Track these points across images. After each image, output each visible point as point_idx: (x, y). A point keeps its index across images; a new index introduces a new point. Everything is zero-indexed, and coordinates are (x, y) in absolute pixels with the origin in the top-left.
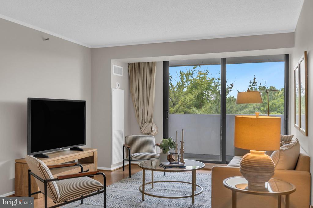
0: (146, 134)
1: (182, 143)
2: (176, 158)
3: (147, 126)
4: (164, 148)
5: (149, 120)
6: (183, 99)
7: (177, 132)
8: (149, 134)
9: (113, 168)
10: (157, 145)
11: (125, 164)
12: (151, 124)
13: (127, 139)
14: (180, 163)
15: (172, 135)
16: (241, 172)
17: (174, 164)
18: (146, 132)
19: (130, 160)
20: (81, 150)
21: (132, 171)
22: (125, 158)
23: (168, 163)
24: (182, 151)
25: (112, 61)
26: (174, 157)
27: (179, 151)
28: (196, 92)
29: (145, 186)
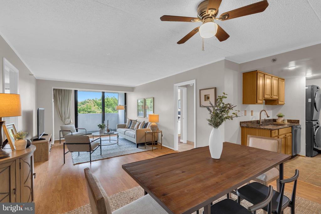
3: (68, 120)
5: (68, 117)
8: (68, 124)
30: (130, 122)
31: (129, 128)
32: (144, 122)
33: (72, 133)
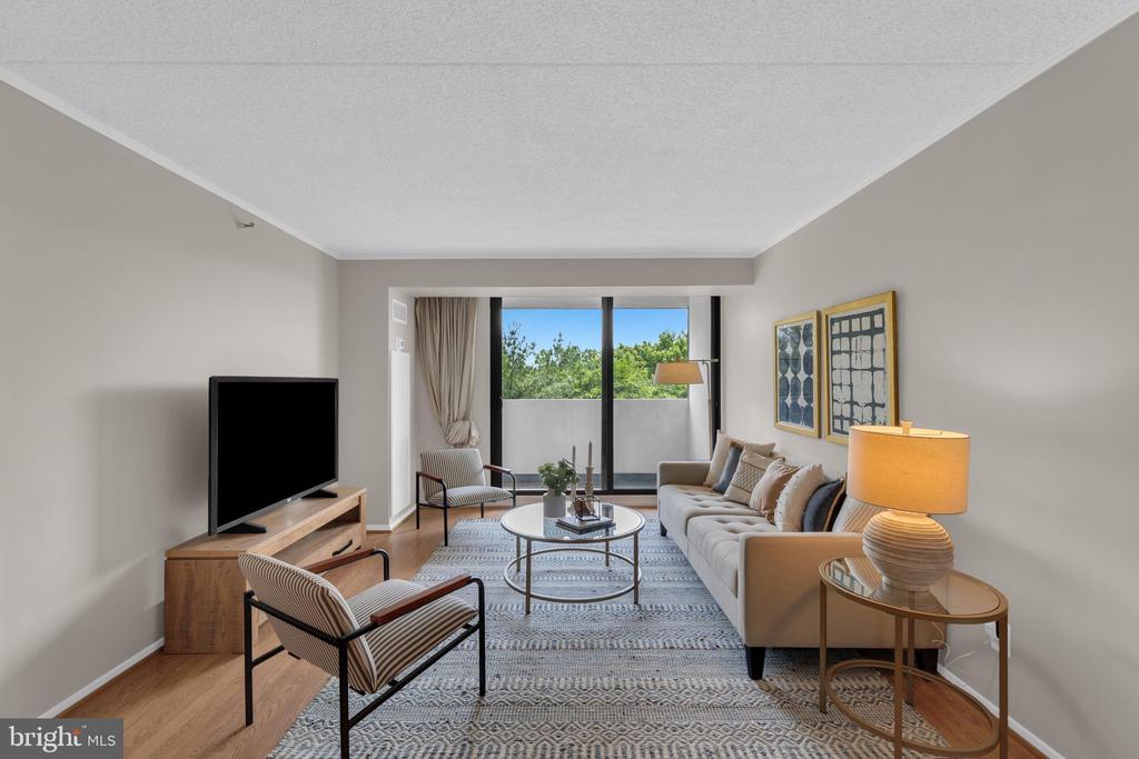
3: (461, 428)
5: (462, 415)
8: (462, 445)
9: (392, 525)
12: (467, 423)
13: (423, 458)
14: (604, 519)
18: (457, 440)
19: (446, 508)
25: (391, 291)
30: (730, 453)
31: (721, 491)
32: (817, 470)
33: (445, 490)
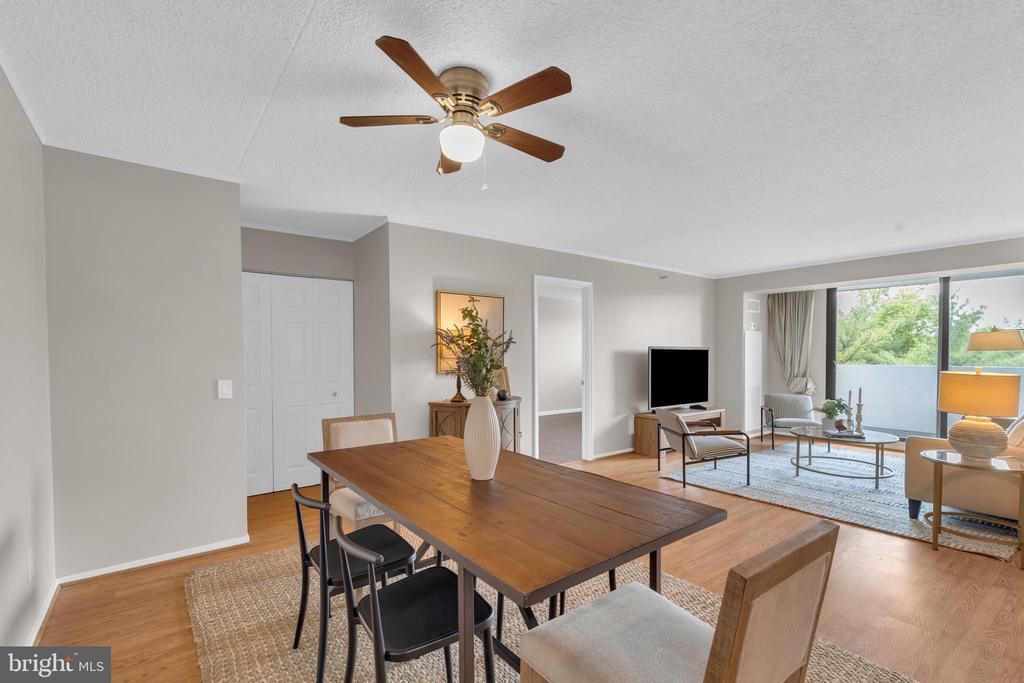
0: (798, 393)
1: (860, 406)
2: (849, 426)
3: (798, 383)
4: (829, 412)
5: (801, 373)
6: (864, 336)
7: (850, 392)
8: (801, 393)
10: (816, 409)
11: (764, 433)
12: (805, 379)
13: (767, 399)
15: (841, 393)
16: (952, 444)
17: (844, 433)
18: (796, 390)
19: (773, 426)
20: (704, 409)
21: (776, 443)
22: (764, 424)
23: (836, 432)
24: (859, 418)
25: (745, 294)
26: (845, 424)
27: (853, 418)
28: (893, 324)
29: (800, 460)
